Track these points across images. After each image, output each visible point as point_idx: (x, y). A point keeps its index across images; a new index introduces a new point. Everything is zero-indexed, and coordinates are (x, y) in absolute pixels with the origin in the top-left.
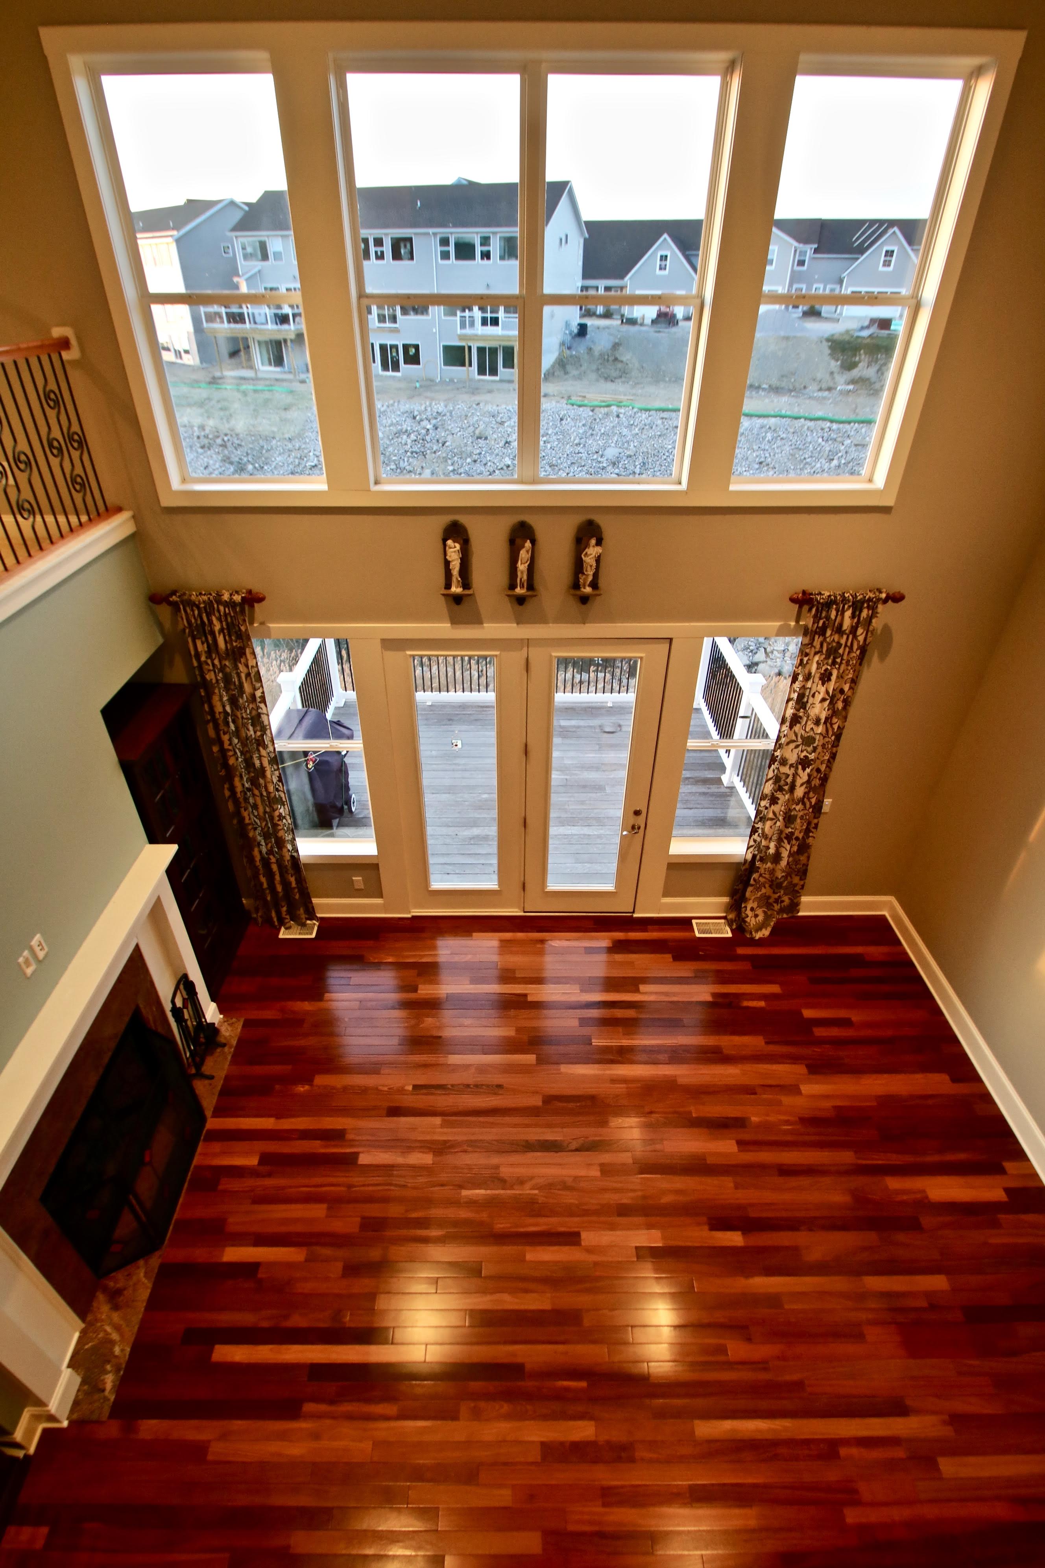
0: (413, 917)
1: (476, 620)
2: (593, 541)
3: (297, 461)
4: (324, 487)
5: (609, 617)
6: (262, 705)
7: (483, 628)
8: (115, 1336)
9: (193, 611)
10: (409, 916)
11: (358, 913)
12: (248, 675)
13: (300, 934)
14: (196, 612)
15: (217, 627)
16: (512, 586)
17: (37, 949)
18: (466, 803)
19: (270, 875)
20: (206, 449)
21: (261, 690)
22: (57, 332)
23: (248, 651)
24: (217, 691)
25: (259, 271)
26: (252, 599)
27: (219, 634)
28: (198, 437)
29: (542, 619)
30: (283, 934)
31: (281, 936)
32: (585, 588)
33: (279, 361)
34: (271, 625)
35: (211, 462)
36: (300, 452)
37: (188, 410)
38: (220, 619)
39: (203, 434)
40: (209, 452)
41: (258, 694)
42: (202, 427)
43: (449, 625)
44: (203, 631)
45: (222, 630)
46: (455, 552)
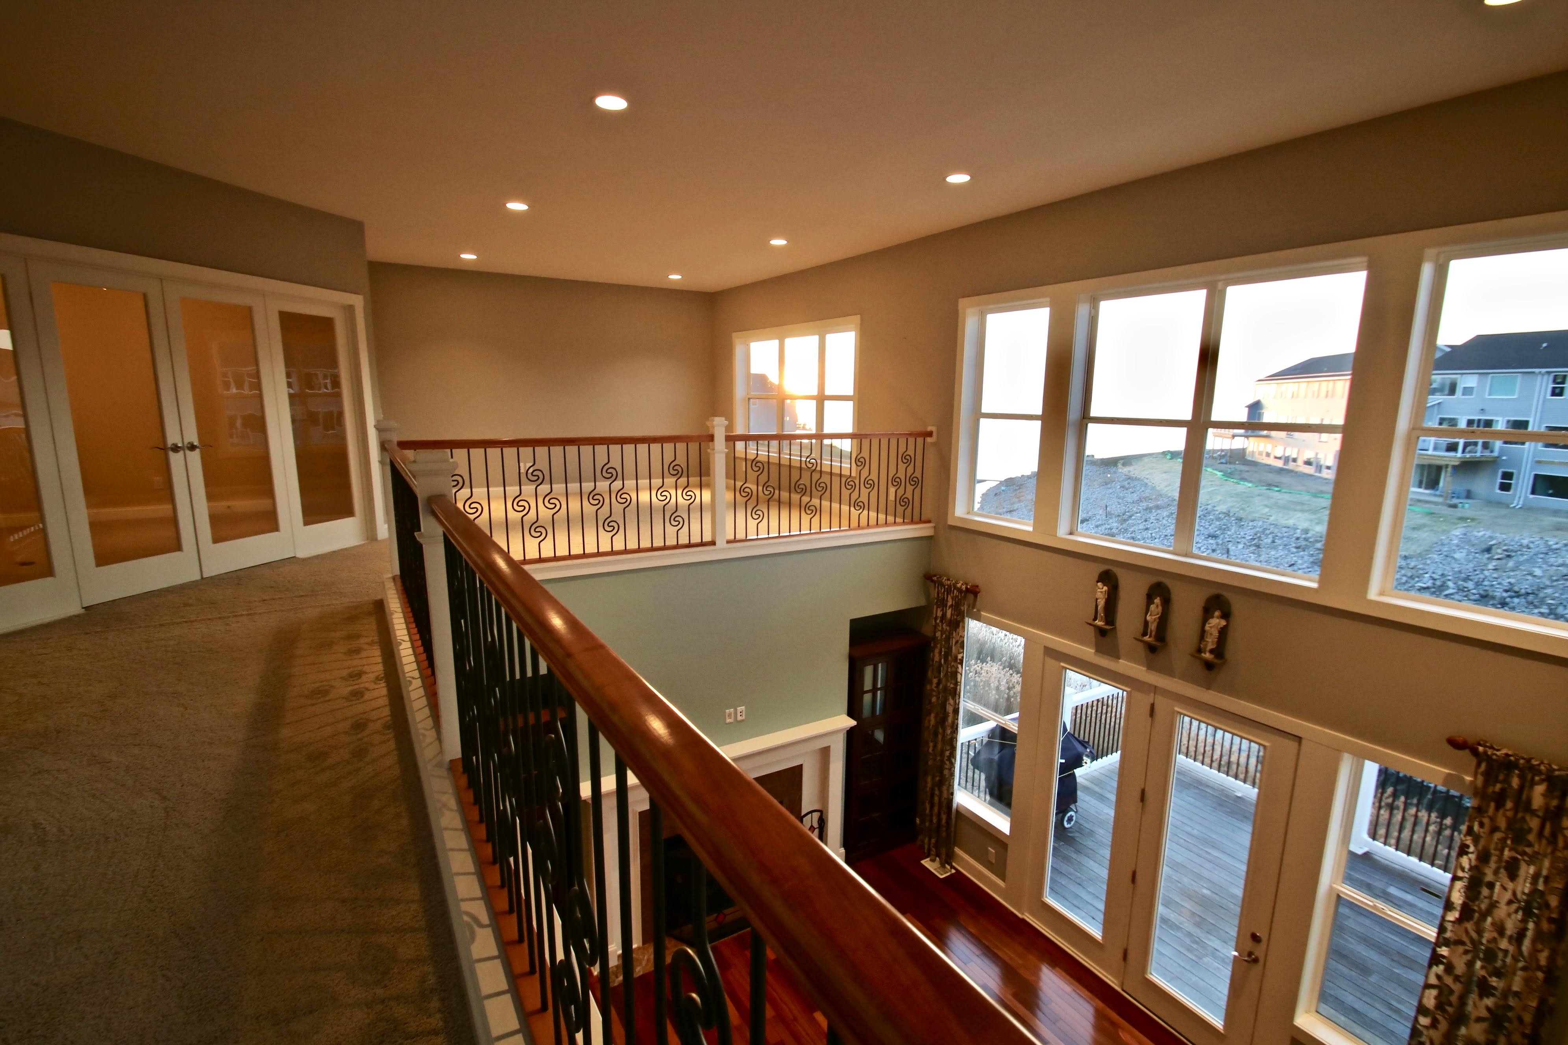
0: (1024, 920)
1: (1115, 654)
2: (1217, 613)
3: (1404, 579)
4: (1030, 529)
5: (1232, 690)
6: (960, 666)
7: (1118, 662)
8: (644, 963)
9: (942, 589)
10: (1020, 916)
11: (979, 880)
12: (957, 642)
13: (935, 869)
14: (943, 590)
15: (950, 603)
16: (1144, 634)
17: (739, 714)
18: (1179, 884)
19: (932, 806)
20: (1300, 550)
21: (961, 655)
22: (929, 429)
23: (961, 624)
24: (939, 646)
25: (1439, 403)
26: (974, 591)
27: (949, 608)
28: (1298, 539)
29: (1168, 671)
30: (926, 863)
31: (923, 862)
32: (1205, 654)
33: (1433, 484)
34: (982, 613)
35: (1300, 562)
36: (1414, 571)
37: (1299, 515)
38: (952, 599)
39: (1304, 536)
40: (1302, 553)
41: (960, 657)
42: (1306, 531)
43: (1093, 651)
44: (942, 603)
45: (952, 606)
46: (1101, 592)
